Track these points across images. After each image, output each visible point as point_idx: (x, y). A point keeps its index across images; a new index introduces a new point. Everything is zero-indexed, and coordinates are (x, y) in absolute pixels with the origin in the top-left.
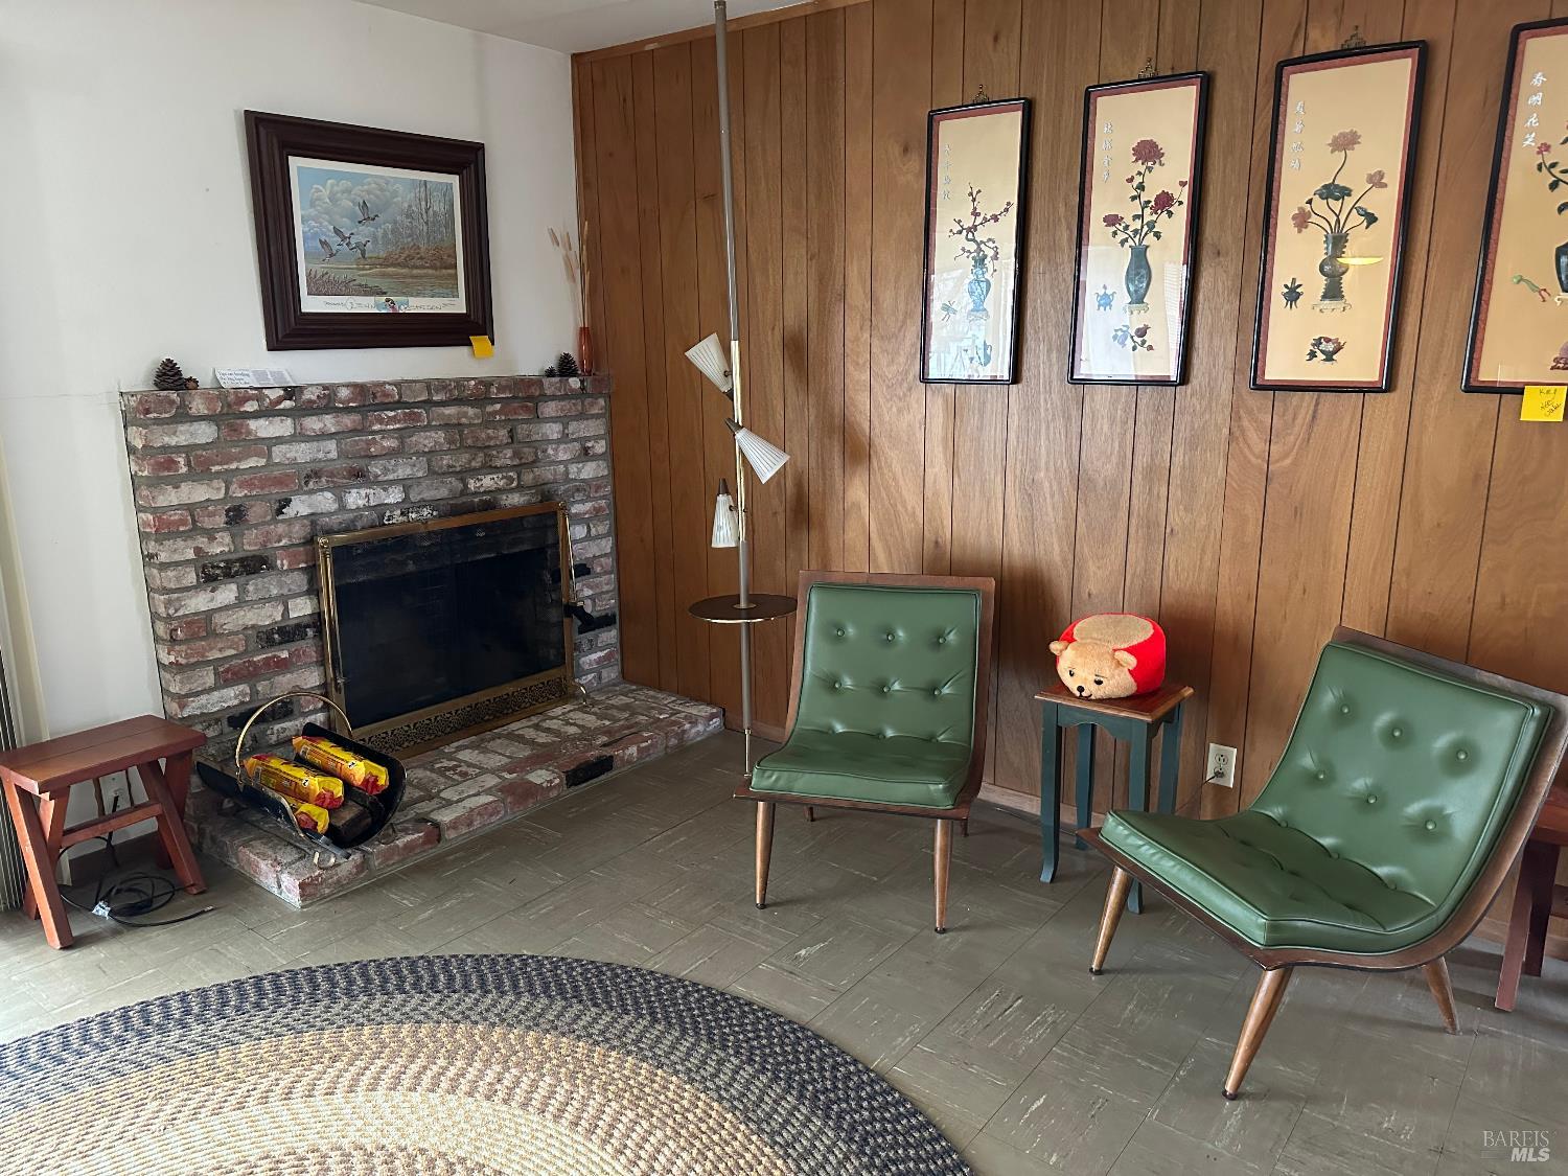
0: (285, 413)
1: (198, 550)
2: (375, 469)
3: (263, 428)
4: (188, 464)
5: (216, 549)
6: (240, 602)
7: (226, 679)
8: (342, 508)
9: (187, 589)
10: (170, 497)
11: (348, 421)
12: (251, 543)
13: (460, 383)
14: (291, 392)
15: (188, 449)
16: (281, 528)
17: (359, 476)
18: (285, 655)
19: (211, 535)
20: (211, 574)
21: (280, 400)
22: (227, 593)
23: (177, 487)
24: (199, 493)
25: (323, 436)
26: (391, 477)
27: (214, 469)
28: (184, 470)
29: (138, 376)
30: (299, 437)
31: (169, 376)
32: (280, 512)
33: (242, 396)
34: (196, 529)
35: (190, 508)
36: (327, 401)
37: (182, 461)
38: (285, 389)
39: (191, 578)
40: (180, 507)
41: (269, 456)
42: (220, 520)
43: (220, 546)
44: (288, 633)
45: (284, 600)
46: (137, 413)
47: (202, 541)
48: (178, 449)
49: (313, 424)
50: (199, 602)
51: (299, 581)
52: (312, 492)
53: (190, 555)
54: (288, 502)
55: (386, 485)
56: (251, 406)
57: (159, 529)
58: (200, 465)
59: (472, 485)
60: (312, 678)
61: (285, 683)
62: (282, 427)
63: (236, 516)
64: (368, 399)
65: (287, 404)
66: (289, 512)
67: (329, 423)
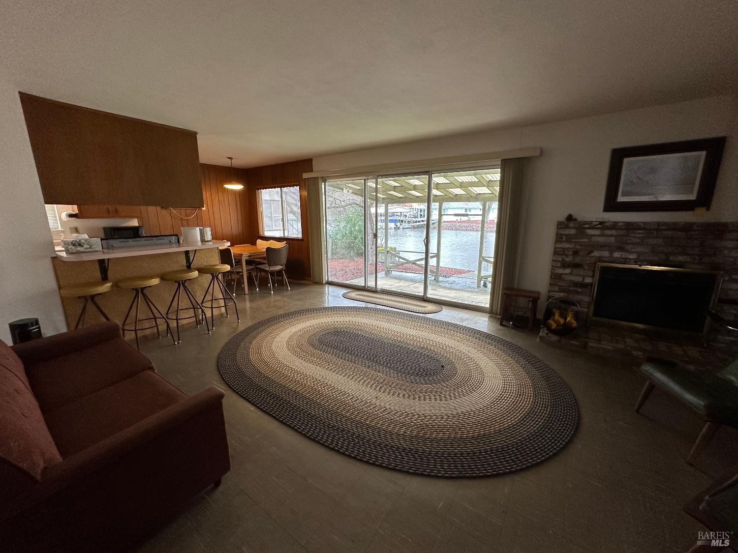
0: (599, 228)
1: (563, 259)
2: (629, 247)
3: (591, 232)
4: (566, 238)
5: (567, 259)
6: (571, 274)
7: (561, 291)
8: (611, 256)
9: (557, 267)
10: (559, 245)
11: (621, 232)
12: (578, 260)
13: (675, 223)
14: (601, 223)
15: (566, 235)
16: (588, 258)
17: (621, 249)
18: (580, 290)
19: (567, 256)
20: (564, 265)
21: (598, 225)
22: (568, 271)
23: (561, 243)
24: (566, 245)
25: (611, 236)
26: (634, 250)
27: (573, 240)
28: (564, 240)
29: (562, 218)
30: (602, 235)
31: (570, 218)
32: (589, 254)
33: (586, 223)
34: (563, 254)
35: (563, 249)
36: (614, 226)
37: (564, 237)
38: (600, 222)
39: (559, 265)
40: (561, 248)
41: (590, 240)
42: (571, 253)
43: (569, 259)
44: (583, 285)
45: (584, 277)
46: (560, 225)
47: (564, 257)
48: (564, 235)
49: (608, 232)
50: (560, 271)
51: (591, 273)
52: (602, 250)
53: (560, 259)
54: (592, 252)
55: (631, 253)
56: (586, 226)
57: (556, 253)
58: (569, 239)
59: (671, 258)
60: (587, 299)
61: (578, 297)
62: (598, 232)
63: (576, 253)
64: (630, 227)
65: (599, 226)
66: (592, 254)
67: (614, 232)
